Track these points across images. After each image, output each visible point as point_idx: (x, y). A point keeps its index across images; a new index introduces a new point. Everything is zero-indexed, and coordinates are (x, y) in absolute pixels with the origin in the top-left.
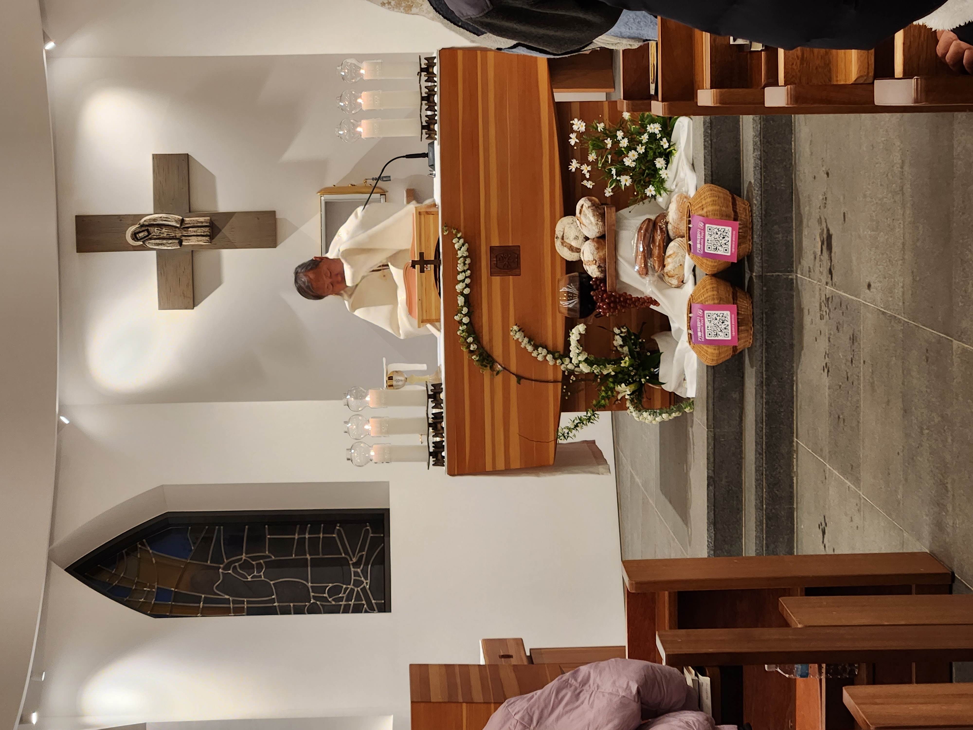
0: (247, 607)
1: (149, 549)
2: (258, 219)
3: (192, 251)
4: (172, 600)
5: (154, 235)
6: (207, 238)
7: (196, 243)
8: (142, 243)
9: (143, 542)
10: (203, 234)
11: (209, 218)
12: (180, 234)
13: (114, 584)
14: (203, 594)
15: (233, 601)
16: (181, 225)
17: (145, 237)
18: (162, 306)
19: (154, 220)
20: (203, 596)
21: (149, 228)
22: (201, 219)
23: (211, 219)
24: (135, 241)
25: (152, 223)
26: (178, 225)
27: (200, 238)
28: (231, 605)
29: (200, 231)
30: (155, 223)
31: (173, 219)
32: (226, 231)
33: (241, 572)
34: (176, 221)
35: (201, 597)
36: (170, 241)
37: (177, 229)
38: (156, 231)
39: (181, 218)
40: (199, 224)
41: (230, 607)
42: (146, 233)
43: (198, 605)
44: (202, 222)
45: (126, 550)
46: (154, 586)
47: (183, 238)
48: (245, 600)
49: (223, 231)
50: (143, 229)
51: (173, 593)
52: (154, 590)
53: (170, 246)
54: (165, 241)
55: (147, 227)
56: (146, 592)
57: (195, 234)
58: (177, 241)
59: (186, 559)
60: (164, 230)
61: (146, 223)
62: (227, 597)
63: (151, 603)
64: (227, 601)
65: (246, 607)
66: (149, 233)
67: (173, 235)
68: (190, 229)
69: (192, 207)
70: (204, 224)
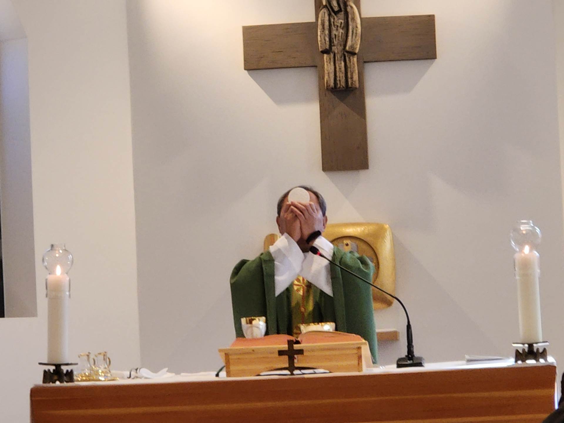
2: (357, 148)
3: (316, 66)
5: (334, 19)
6: (332, 84)
7: (326, 72)
8: (324, 4)
10: (338, 79)
11: (357, 85)
12: (336, 51)
16: (348, 52)
17: (332, 8)
18: (247, 31)
19: (353, 19)
21: (343, 13)
22: (356, 77)
23: (356, 88)
25: (350, 16)
26: (347, 48)
27: (332, 75)
29: (341, 76)
30: (350, 19)
31: (355, 42)
32: (341, 107)
34: (352, 47)
36: (327, 39)
37: (342, 47)
38: (340, 21)
39: (357, 51)
40: (349, 73)
42: (336, 9)
44: (352, 78)
47: (332, 55)
49: (342, 104)
50: (342, 6)
53: (321, 39)
54: (327, 32)
55: (344, 10)
57: (337, 68)
58: (328, 47)
60: (341, 31)
61: (349, 9)
66: (336, 13)
67: (336, 42)
68: (343, 64)
69: (370, 64)
70: (349, 80)
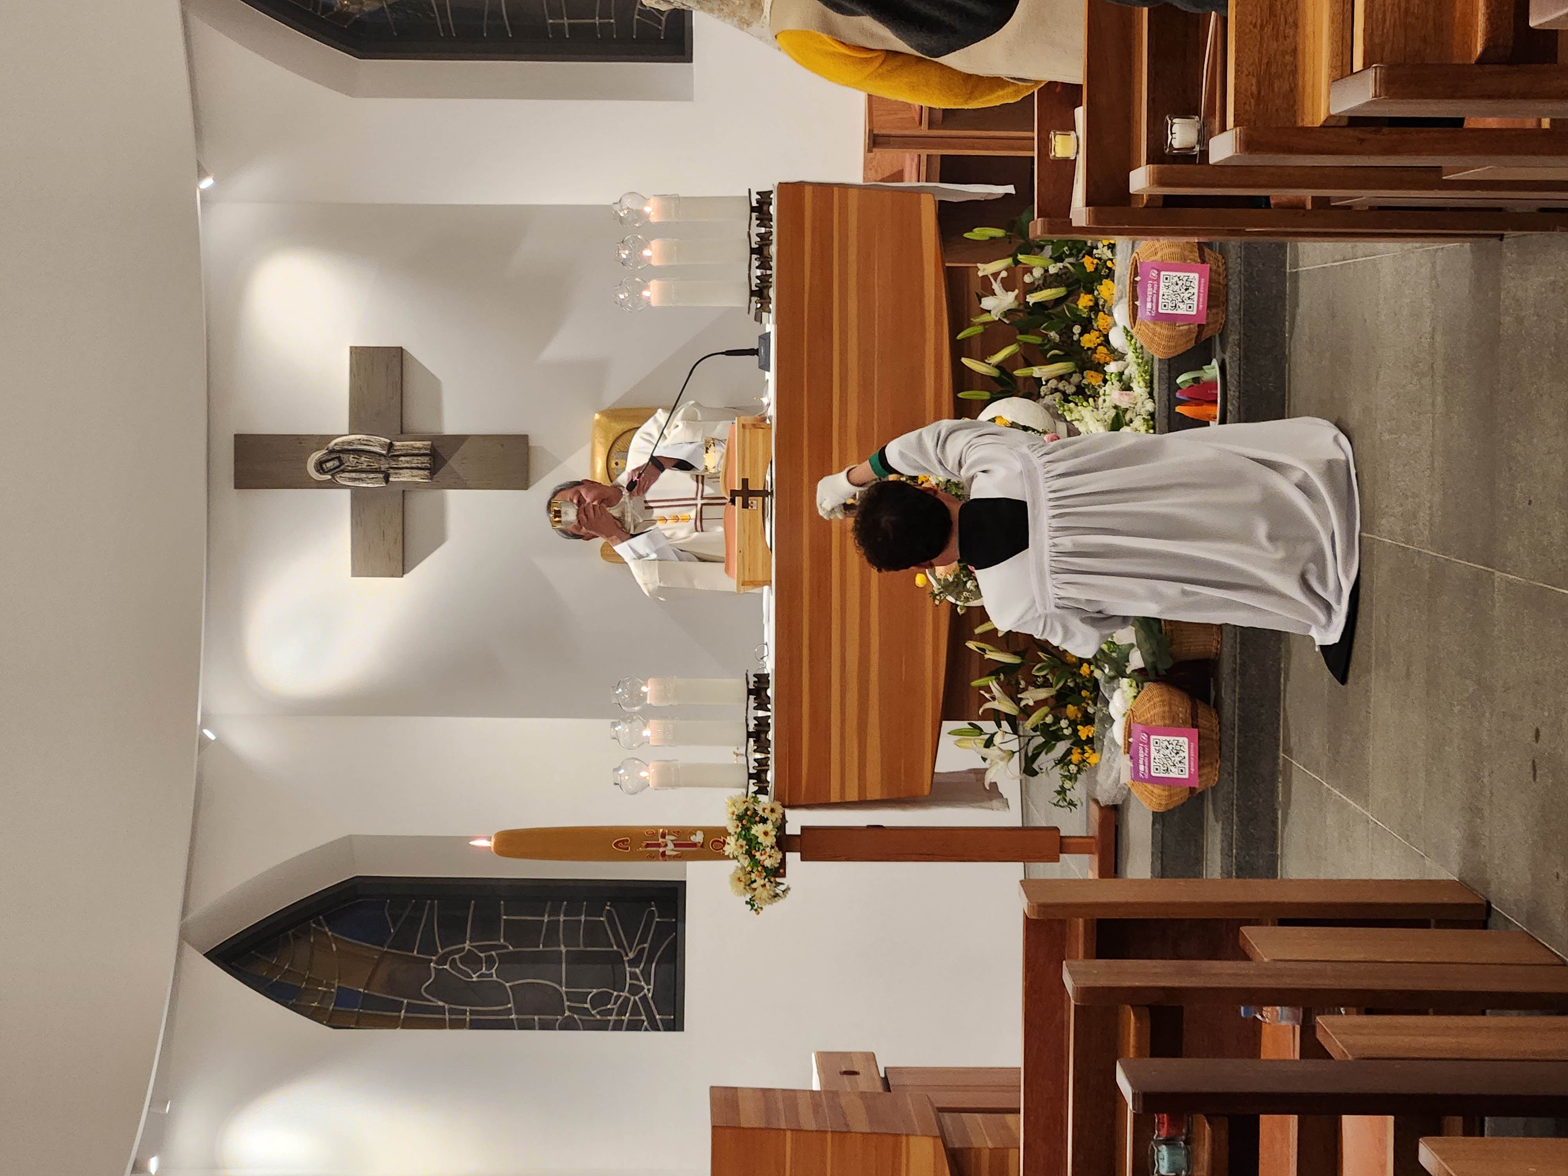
0: (471, 1020)
1: (327, 930)
2: (502, 445)
3: (404, 491)
4: (359, 1006)
5: (348, 466)
6: (426, 472)
7: (410, 480)
8: (330, 477)
9: (319, 920)
10: (419, 465)
11: (429, 443)
12: (387, 466)
13: (275, 980)
14: (405, 998)
15: (450, 1010)
16: (389, 451)
17: (335, 468)
18: (357, 572)
19: (350, 443)
20: (406, 1001)
21: (341, 455)
22: (419, 444)
23: (432, 444)
24: (321, 473)
25: (346, 447)
26: (384, 452)
27: (415, 472)
28: (447, 1016)
29: (416, 461)
30: (350, 448)
31: (377, 443)
32: (453, 463)
33: (464, 968)
34: (382, 446)
35: (402, 1002)
36: (372, 476)
37: (382, 458)
38: (351, 459)
39: (388, 441)
40: (414, 452)
41: (445, 1019)
42: (336, 463)
43: (397, 1014)
44: (419, 448)
45: (293, 930)
46: (334, 985)
47: (392, 471)
48: (468, 1009)
49: (450, 462)
50: (333, 456)
51: (362, 996)
52: (333, 990)
53: (373, 483)
54: (364, 475)
55: (338, 454)
56: (321, 994)
57: (407, 465)
58: (381, 476)
59: (382, 946)
60: (363, 459)
61: (337, 448)
62: (441, 1003)
63: (328, 1009)
64: (441, 1010)
65: (468, 1019)
66: (342, 464)
67: (377, 466)
68: (402, 458)
69: (405, 427)
70: (422, 452)
